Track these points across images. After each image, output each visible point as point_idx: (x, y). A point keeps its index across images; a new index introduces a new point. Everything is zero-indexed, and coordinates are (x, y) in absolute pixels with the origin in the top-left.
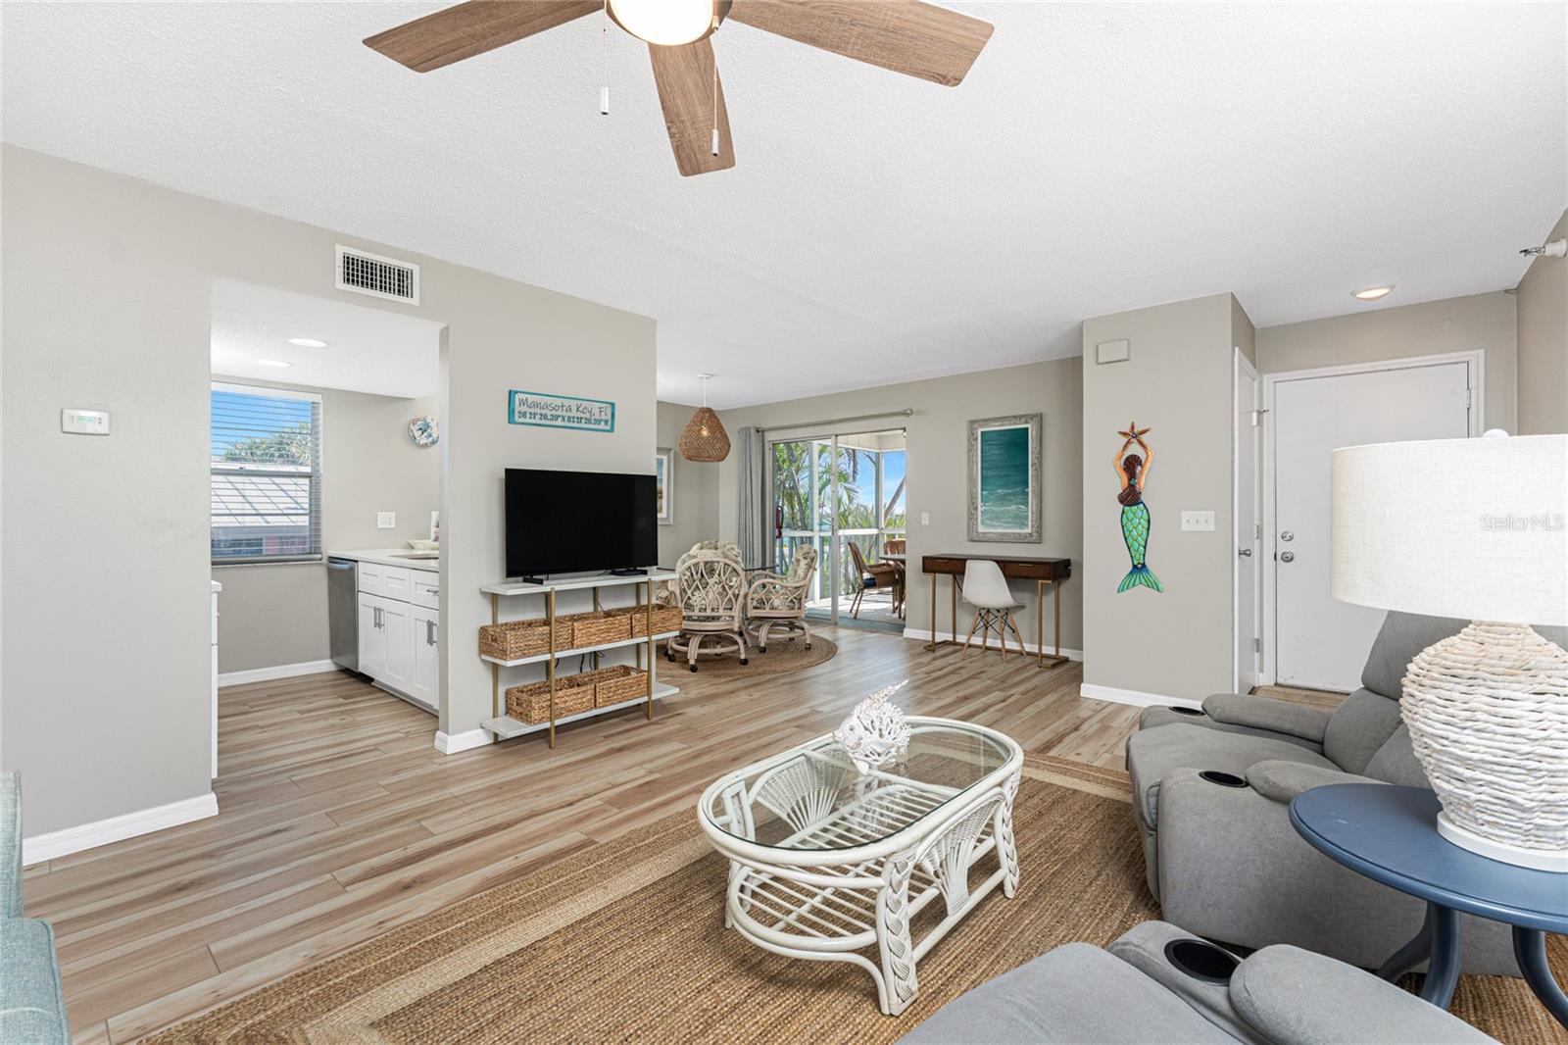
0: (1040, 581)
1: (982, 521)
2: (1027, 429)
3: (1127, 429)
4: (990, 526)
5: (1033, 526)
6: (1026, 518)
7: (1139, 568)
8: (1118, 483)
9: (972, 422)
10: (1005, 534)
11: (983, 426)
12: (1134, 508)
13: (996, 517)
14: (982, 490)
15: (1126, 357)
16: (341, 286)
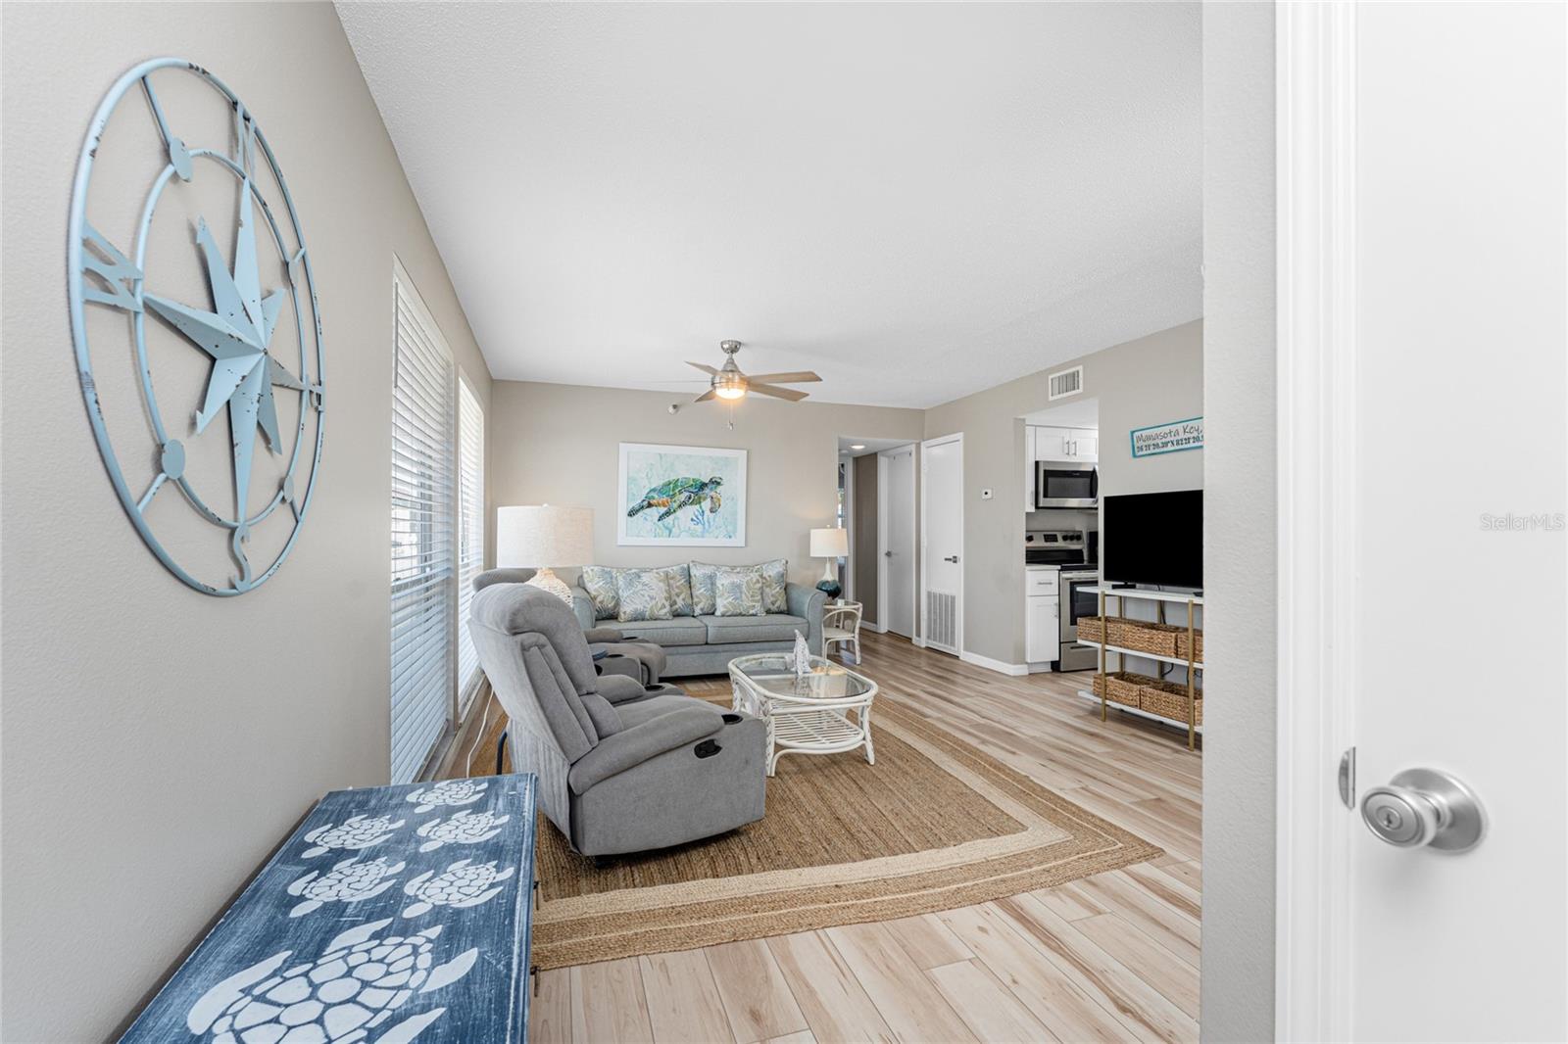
16: (1051, 398)
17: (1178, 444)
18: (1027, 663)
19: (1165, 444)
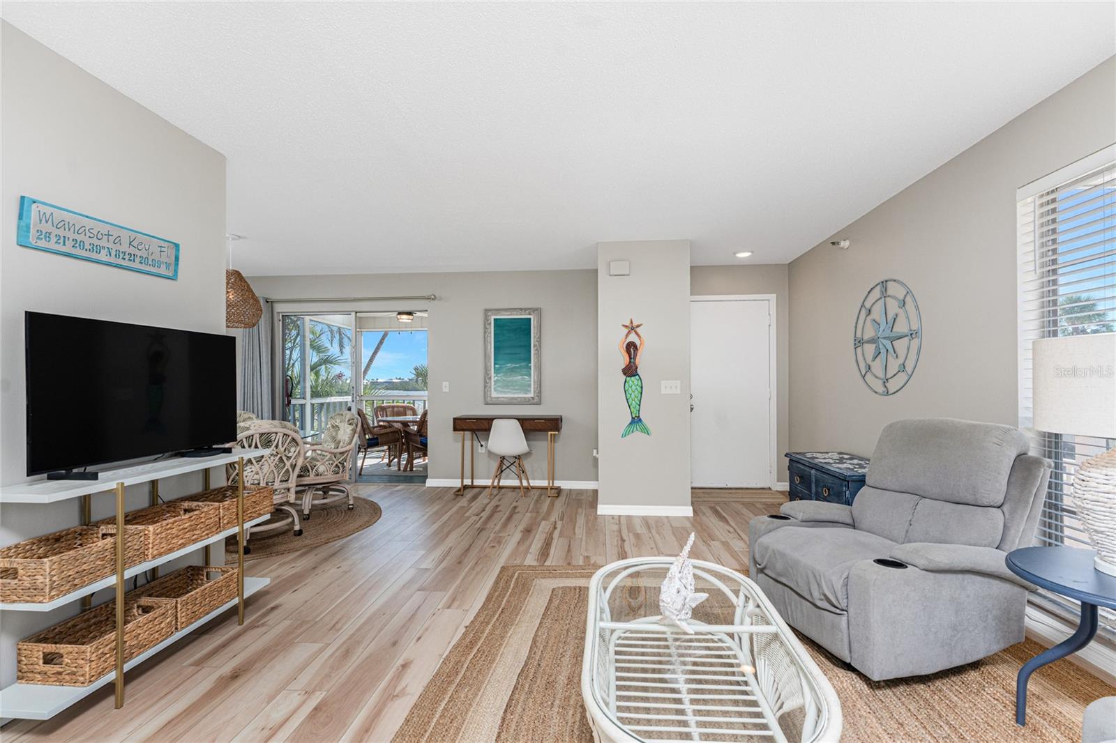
0: (550, 433)
1: (494, 388)
2: (530, 319)
3: (628, 323)
4: (502, 392)
5: (534, 392)
6: (530, 386)
7: (636, 420)
8: (623, 360)
9: (486, 311)
10: (513, 398)
11: (496, 315)
12: (633, 378)
13: (507, 385)
14: (495, 364)
15: (628, 273)
17: (117, 256)
19: (97, 248)
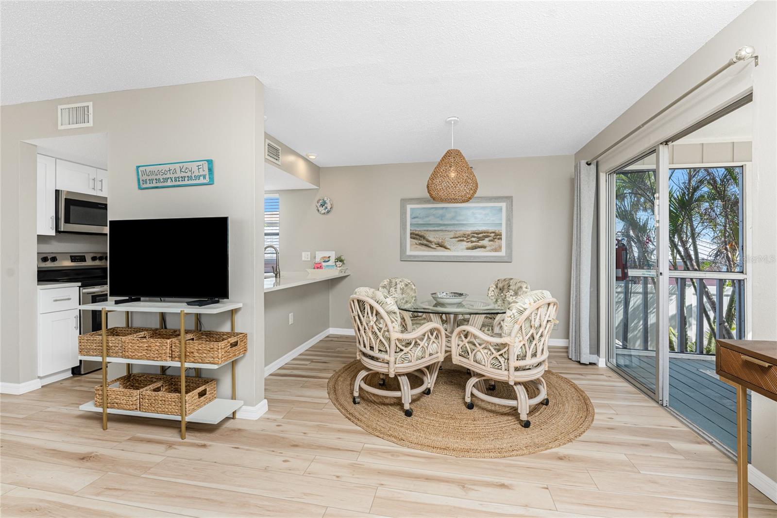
16: (60, 127)
17: (176, 181)
18: (39, 377)
19: (166, 180)
